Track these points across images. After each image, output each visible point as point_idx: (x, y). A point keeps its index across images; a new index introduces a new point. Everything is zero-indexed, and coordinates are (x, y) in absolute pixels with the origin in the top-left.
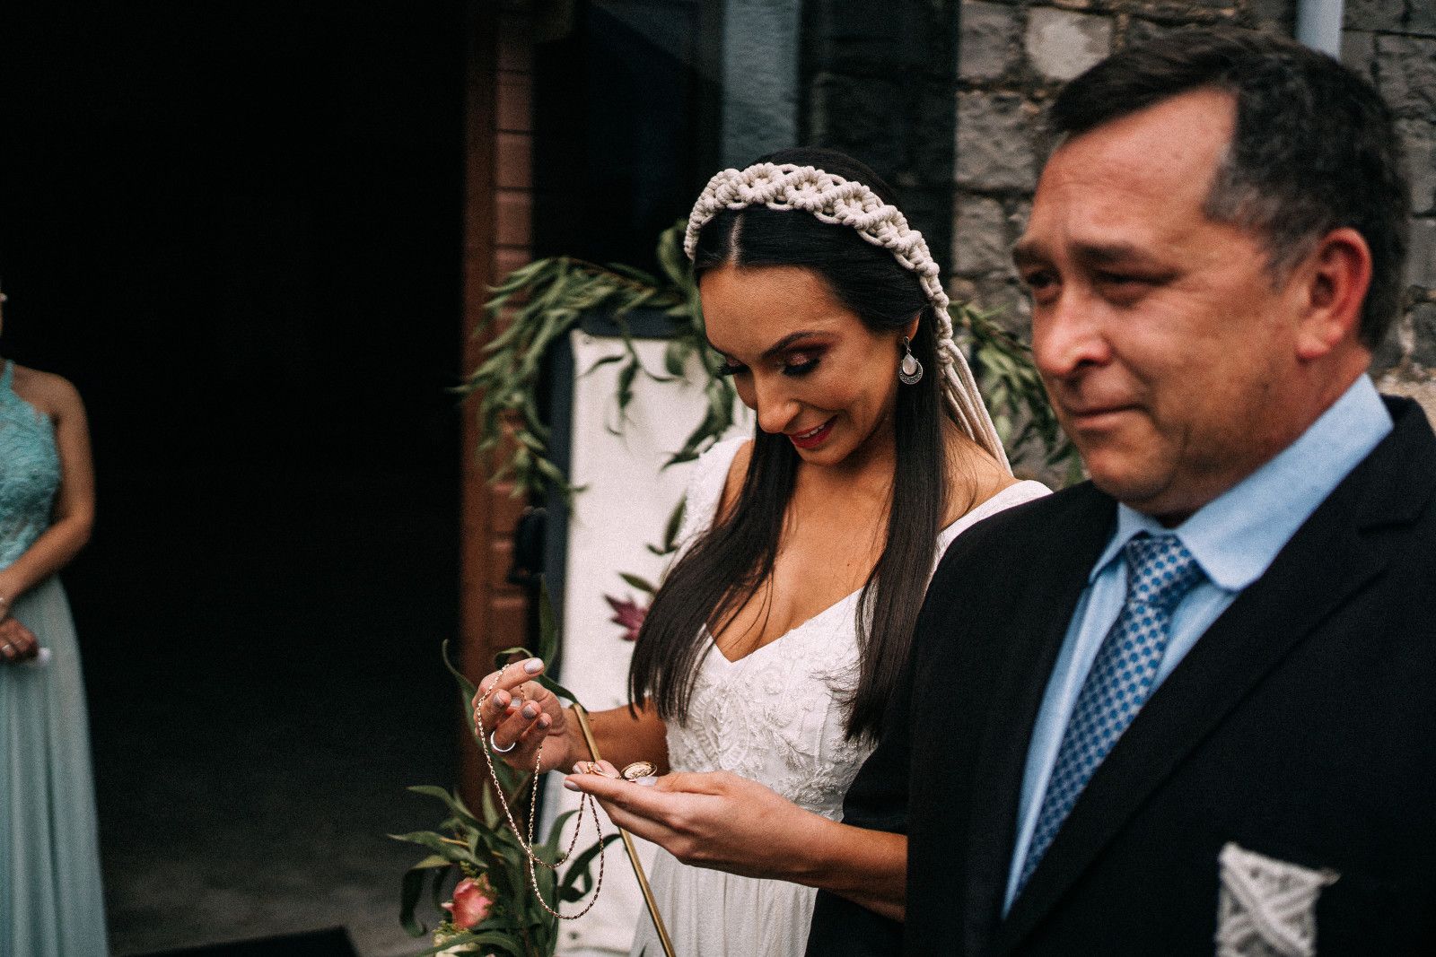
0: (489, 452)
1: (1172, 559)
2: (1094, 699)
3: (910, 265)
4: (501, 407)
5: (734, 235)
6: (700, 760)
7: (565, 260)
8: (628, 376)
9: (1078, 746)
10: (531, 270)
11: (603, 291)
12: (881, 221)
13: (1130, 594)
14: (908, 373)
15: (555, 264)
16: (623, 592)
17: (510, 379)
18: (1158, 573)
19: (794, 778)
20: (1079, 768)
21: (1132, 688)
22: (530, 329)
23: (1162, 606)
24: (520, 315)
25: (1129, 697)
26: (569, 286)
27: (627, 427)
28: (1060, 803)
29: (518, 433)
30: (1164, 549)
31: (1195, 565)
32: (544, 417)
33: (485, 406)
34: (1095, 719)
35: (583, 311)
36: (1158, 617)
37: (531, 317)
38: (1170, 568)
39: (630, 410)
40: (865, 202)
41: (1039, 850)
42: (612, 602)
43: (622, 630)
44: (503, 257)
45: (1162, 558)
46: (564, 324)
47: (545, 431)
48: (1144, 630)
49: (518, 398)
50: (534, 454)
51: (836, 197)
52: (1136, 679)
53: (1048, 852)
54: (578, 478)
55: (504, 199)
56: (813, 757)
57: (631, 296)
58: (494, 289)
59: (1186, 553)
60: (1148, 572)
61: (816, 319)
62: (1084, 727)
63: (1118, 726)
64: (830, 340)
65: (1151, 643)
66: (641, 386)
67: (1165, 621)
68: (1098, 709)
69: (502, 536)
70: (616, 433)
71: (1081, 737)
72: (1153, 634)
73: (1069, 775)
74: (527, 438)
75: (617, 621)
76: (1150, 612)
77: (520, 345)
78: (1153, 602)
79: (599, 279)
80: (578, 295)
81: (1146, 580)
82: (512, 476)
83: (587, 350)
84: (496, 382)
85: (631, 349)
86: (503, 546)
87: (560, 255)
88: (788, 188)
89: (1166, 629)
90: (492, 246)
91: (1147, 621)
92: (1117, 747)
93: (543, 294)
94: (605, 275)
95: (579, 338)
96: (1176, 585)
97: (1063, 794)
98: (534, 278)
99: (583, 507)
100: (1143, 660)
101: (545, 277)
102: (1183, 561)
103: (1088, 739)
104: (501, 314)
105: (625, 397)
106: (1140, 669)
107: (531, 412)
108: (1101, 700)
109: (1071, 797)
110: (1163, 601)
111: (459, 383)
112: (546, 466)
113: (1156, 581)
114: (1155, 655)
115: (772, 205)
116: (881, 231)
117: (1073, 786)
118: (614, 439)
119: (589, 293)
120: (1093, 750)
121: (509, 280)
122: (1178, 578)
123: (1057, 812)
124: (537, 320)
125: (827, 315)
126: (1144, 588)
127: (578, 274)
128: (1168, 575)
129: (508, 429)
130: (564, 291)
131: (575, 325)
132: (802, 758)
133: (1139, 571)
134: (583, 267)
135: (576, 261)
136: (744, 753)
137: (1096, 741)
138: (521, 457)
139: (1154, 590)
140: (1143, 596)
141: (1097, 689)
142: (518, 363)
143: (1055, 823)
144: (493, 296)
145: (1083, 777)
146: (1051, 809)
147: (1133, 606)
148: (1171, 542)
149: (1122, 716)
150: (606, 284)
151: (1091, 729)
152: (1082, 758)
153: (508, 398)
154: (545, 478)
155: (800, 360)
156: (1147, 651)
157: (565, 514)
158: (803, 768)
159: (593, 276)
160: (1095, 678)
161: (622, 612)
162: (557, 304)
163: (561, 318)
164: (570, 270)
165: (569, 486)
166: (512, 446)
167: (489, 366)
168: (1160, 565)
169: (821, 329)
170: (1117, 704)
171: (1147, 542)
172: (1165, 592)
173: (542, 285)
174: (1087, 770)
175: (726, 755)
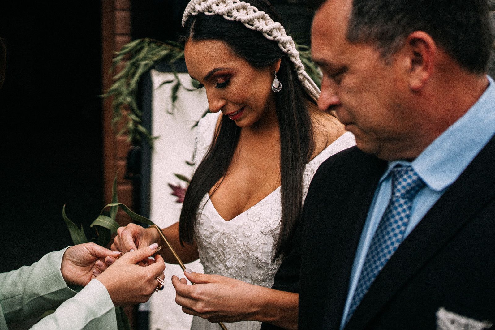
0: (117, 123)
1: (410, 177)
2: (379, 240)
3: (271, 38)
4: (121, 104)
5: (192, 27)
6: (217, 261)
7: (147, 40)
8: (176, 89)
9: (372, 261)
10: (132, 44)
11: (164, 53)
12: (255, 18)
13: (393, 193)
14: (275, 87)
15: (143, 42)
16: (176, 182)
17: (125, 91)
18: (404, 184)
19: (261, 272)
20: (372, 271)
21: (395, 235)
22: (133, 70)
23: (407, 198)
24: (128, 63)
25: (394, 239)
26: (149, 51)
27: (176, 110)
28: (364, 287)
29: (129, 114)
30: (406, 173)
31: (420, 179)
32: (140, 107)
33: (115, 103)
34: (379, 249)
35: (156, 62)
36: (406, 203)
37: (133, 64)
38: (409, 181)
39: (177, 103)
40: (248, 10)
41: (354, 307)
42: (171, 186)
43: (176, 198)
44: (119, 39)
45: (405, 177)
46: (148, 67)
47: (140, 113)
48: (400, 209)
49: (128, 99)
50: (136, 123)
51: (232, 9)
52: (397, 231)
53: (358, 308)
54: (156, 133)
55: (119, 14)
56: (269, 263)
57: (177, 54)
58: (117, 53)
59: (416, 174)
60: (400, 183)
61: (225, 62)
62: (375, 253)
63: (389, 252)
64: (234, 72)
65: (403, 215)
66: (181, 93)
67: (409, 204)
68: (381, 245)
69: (121, 159)
70: (171, 113)
71: (373, 257)
72: (404, 211)
73: (368, 274)
74: (133, 117)
75: (174, 194)
76: (402, 201)
77: (129, 76)
78: (403, 196)
79: (162, 47)
80: (153, 55)
81: (399, 187)
82: (126, 133)
83: (157, 78)
84: (119, 93)
85: (177, 77)
86: (122, 163)
87: (145, 37)
88: (212, 5)
89: (410, 208)
90: (114, 34)
91: (401, 205)
92: (389, 262)
93: (137, 55)
94: (164, 46)
95: (154, 73)
96: (413, 188)
97: (365, 283)
98: (135, 47)
99: (158, 145)
100: (400, 223)
101: (139, 47)
102: (415, 178)
103: (376, 258)
104: (120, 64)
105: (174, 98)
106: (399, 227)
107: (134, 105)
108: (382, 241)
109: (368, 284)
110: (407, 196)
111: (103, 93)
112: (141, 128)
113: (403, 187)
114: (405, 220)
115: (207, 13)
116: (254, 23)
117: (369, 279)
118: (170, 116)
119: (157, 54)
120: (378, 263)
121: (124, 49)
122: (413, 185)
123: (362, 291)
124: (136, 66)
125: (231, 61)
126: (399, 191)
127: (153, 45)
128: (409, 184)
129: (125, 113)
130: (147, 53)
131: (152, 67)
132: (263, 264)
133: (396, 183)
134: (155, 43)
135: (152, 40)
136: (236, 260)
137: (379, 259)
138: (131, 125)
139: (403, 191)
140: (398, 194)
141: (380, 236)
142: (128, 85)
143: (361, 295)
144: (117, 56)
145: (374, 275)
146: (360, 290)
147: (394, 199)
148: (410, 169)
149: (391, 248)
150: (165, 49)
151: (378, 254)
152: (374, 266)
153: (124, 99)
154: (141, 133)
155: (221, 81)
156: (401, 219)
157: (150, 148)
158: (264, 267)
159: (159, 46)
160: (379, 231)
161: (176, 190)
162: (144, 58)
163: (146, 65)
164: (149, 44)
165: (152, 137)
166: (126, 120)
167: (115, 86)
168: (405, 180)
169: (227, 67)
170: (389, 243)
171: (400, 169)
172: (408, 192)
173: (137, 51)
174: (376, 272)
175: (228, 260)
